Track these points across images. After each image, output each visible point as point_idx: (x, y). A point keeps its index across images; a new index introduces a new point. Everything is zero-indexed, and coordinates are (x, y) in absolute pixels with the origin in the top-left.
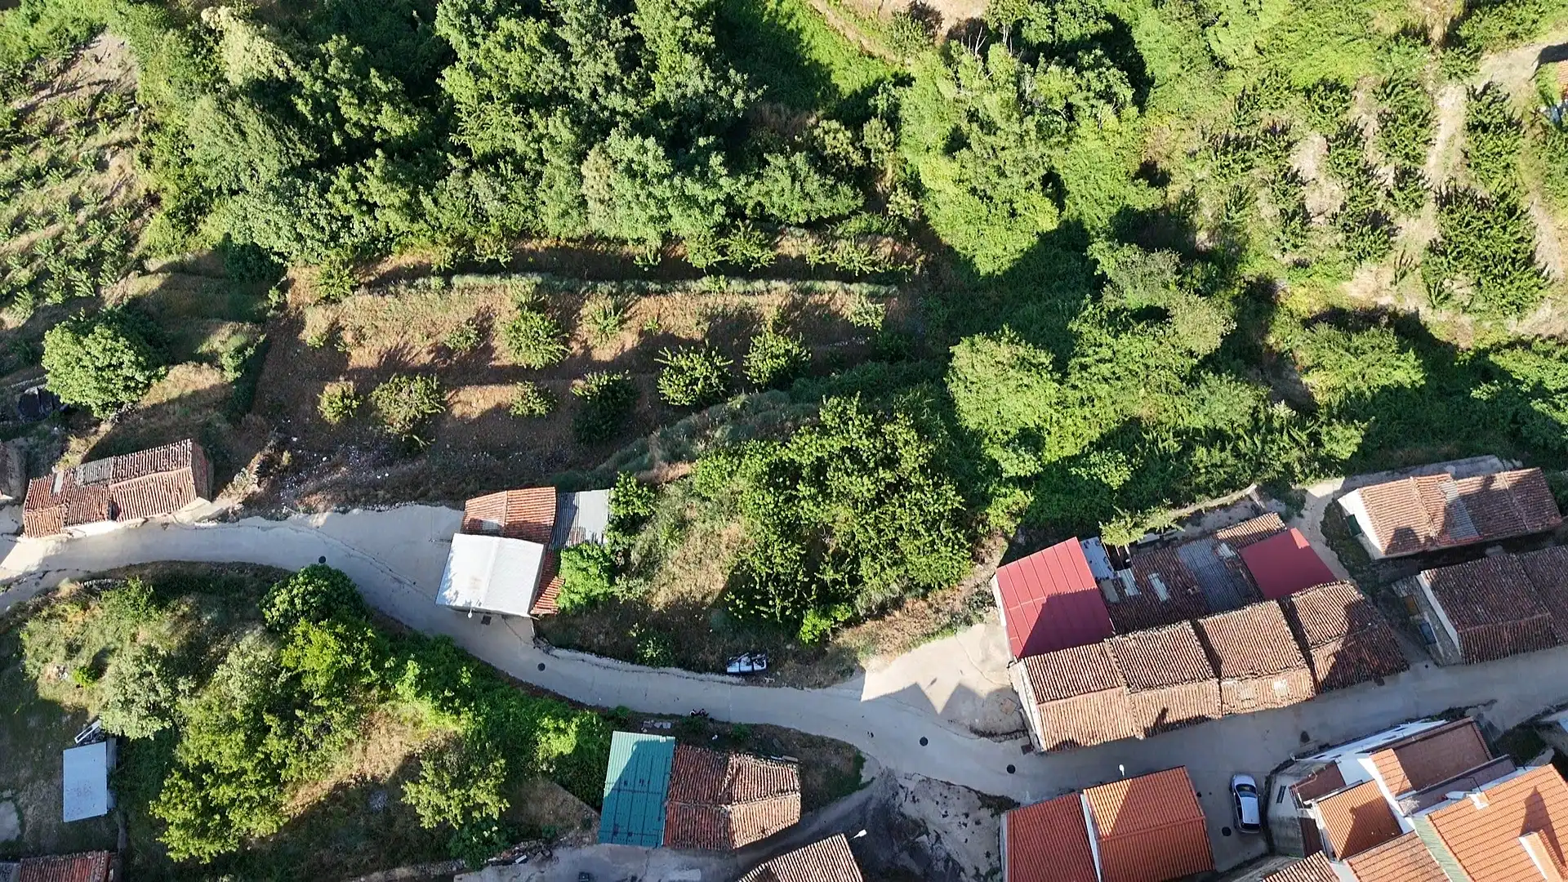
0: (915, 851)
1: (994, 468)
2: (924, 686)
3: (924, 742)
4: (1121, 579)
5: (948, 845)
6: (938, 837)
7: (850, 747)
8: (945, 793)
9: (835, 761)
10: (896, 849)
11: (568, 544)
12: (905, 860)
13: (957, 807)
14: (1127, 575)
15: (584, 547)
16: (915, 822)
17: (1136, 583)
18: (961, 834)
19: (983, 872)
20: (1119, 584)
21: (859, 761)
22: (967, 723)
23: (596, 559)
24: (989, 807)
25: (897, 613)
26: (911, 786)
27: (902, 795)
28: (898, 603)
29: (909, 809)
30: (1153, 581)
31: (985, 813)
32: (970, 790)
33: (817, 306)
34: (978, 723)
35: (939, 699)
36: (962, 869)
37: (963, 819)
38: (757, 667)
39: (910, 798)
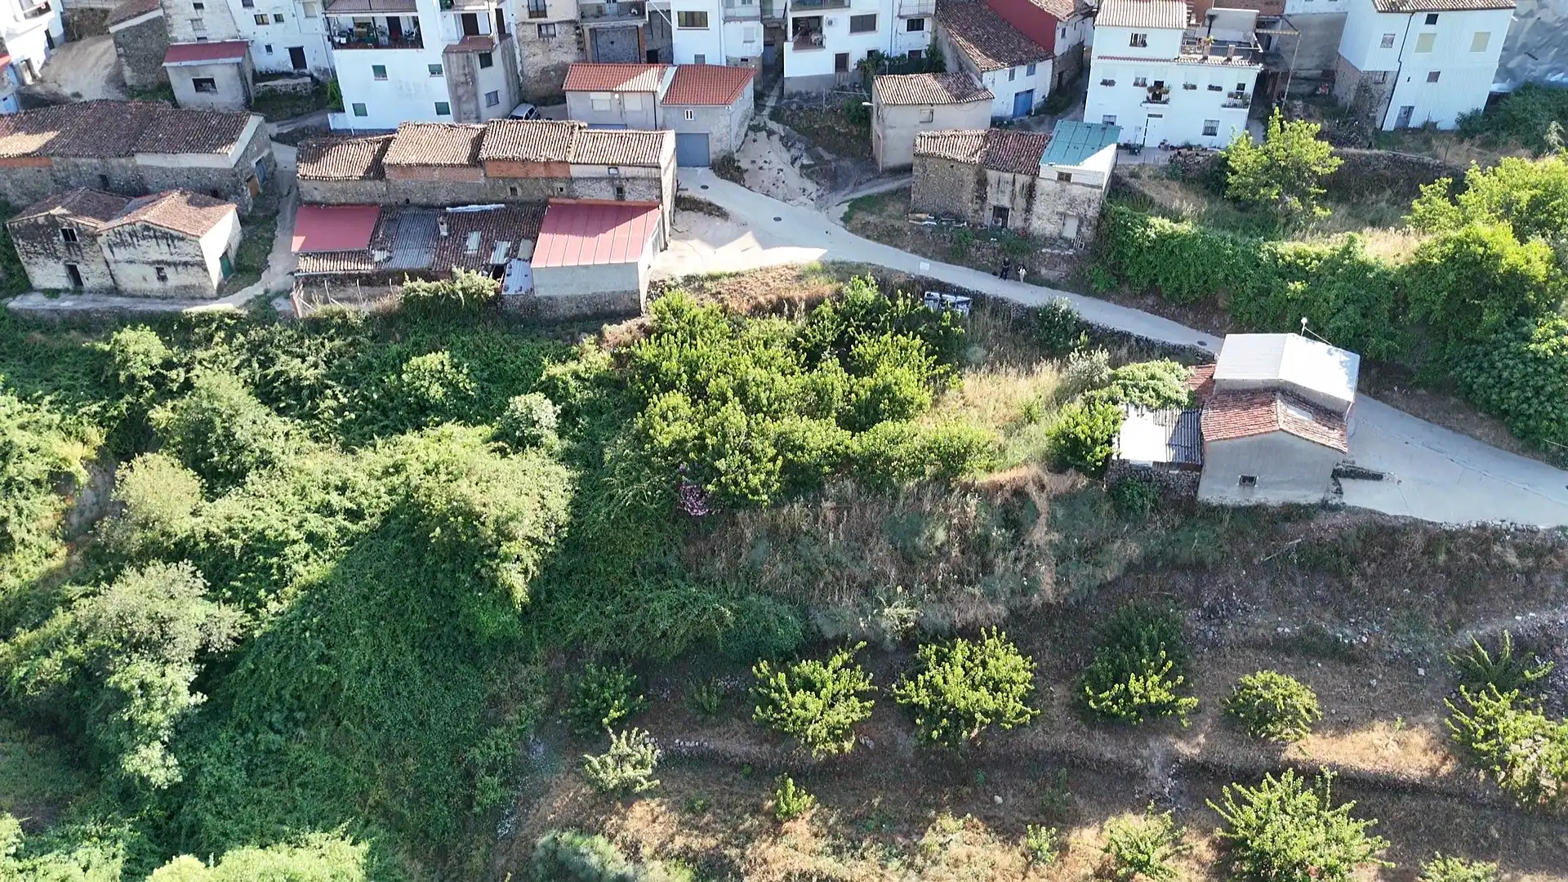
0: (818, 158)
1: (568, 416)
2: (757, 248)
3: (778, 219)
4: (507, 255)
5: (787, 157)
6: (792, 163)
7: (851, 231)
8: (773, 189)
9: (872, 219)
10: (834, 164)
11: (1178, 412)
12: (827, 156)
13: (767, 176)
14: (498, 258)
15: (1156, 403)
16: (809, 177)
17: (493, 249)
18: (772, 157)
19: (764, 134)
20: (512, 254)
21: (846, 219)
22: (729, 223)
23: (1135, 386)
24: (739, 168)
25: (762, 300)
26: (803, 199)
27: (814, 196)
28: (757, 310)
29: (811, 187)
30: (476, 247)
31: (744, 164)
32: (749, 188)
33: (704, 830)
34: (718, 222)
35: (748, 239)
36: (781, 138)
37: (766, 166)
38: (936, 295)
39: (807, 193)
